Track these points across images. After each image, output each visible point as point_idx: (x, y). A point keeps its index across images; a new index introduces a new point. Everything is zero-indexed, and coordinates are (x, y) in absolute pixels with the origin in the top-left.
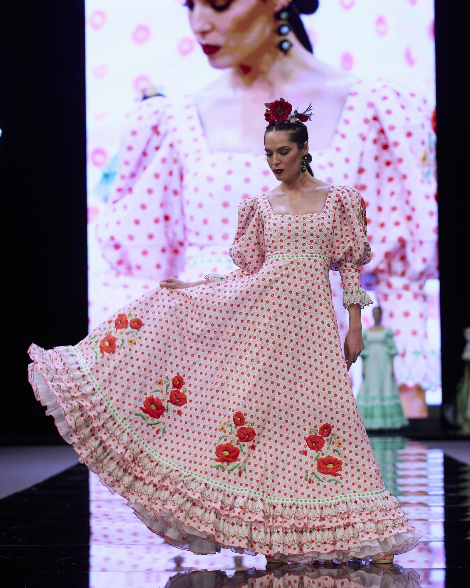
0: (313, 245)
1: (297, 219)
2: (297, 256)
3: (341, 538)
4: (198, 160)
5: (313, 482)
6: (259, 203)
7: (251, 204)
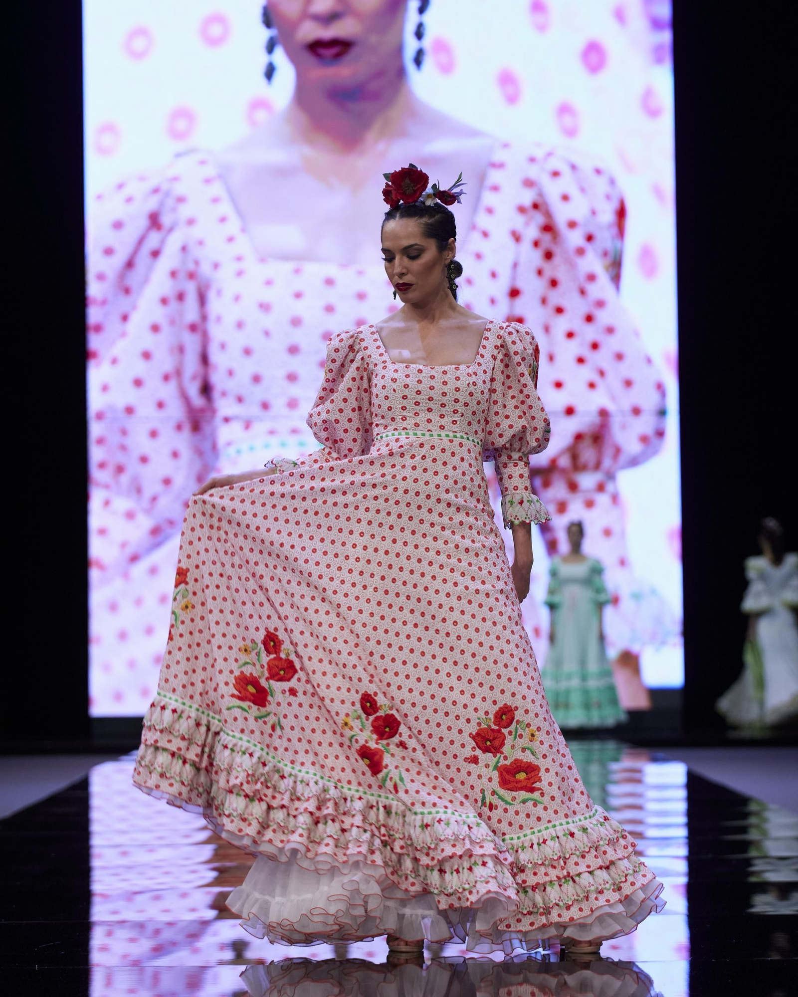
0: (457, 417)
1: (433, 373)
2: (431, 435)
3: (557, 902)
4: (240, 273)
5: (496, 808)
6: (364, 340)
7: (351, 342)
